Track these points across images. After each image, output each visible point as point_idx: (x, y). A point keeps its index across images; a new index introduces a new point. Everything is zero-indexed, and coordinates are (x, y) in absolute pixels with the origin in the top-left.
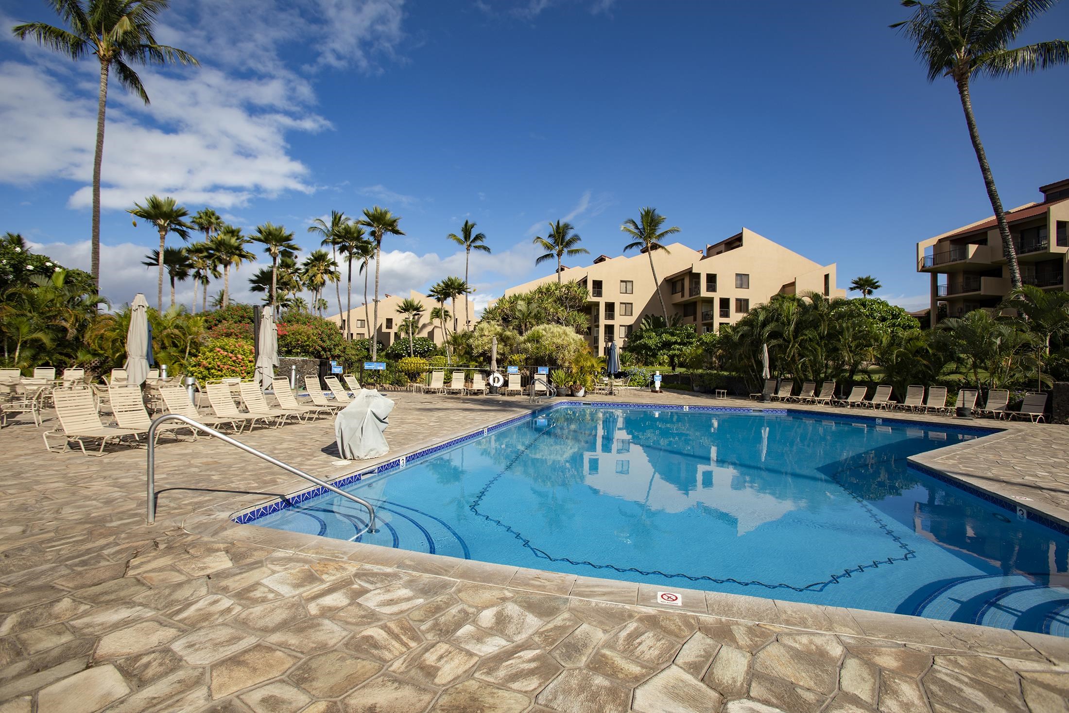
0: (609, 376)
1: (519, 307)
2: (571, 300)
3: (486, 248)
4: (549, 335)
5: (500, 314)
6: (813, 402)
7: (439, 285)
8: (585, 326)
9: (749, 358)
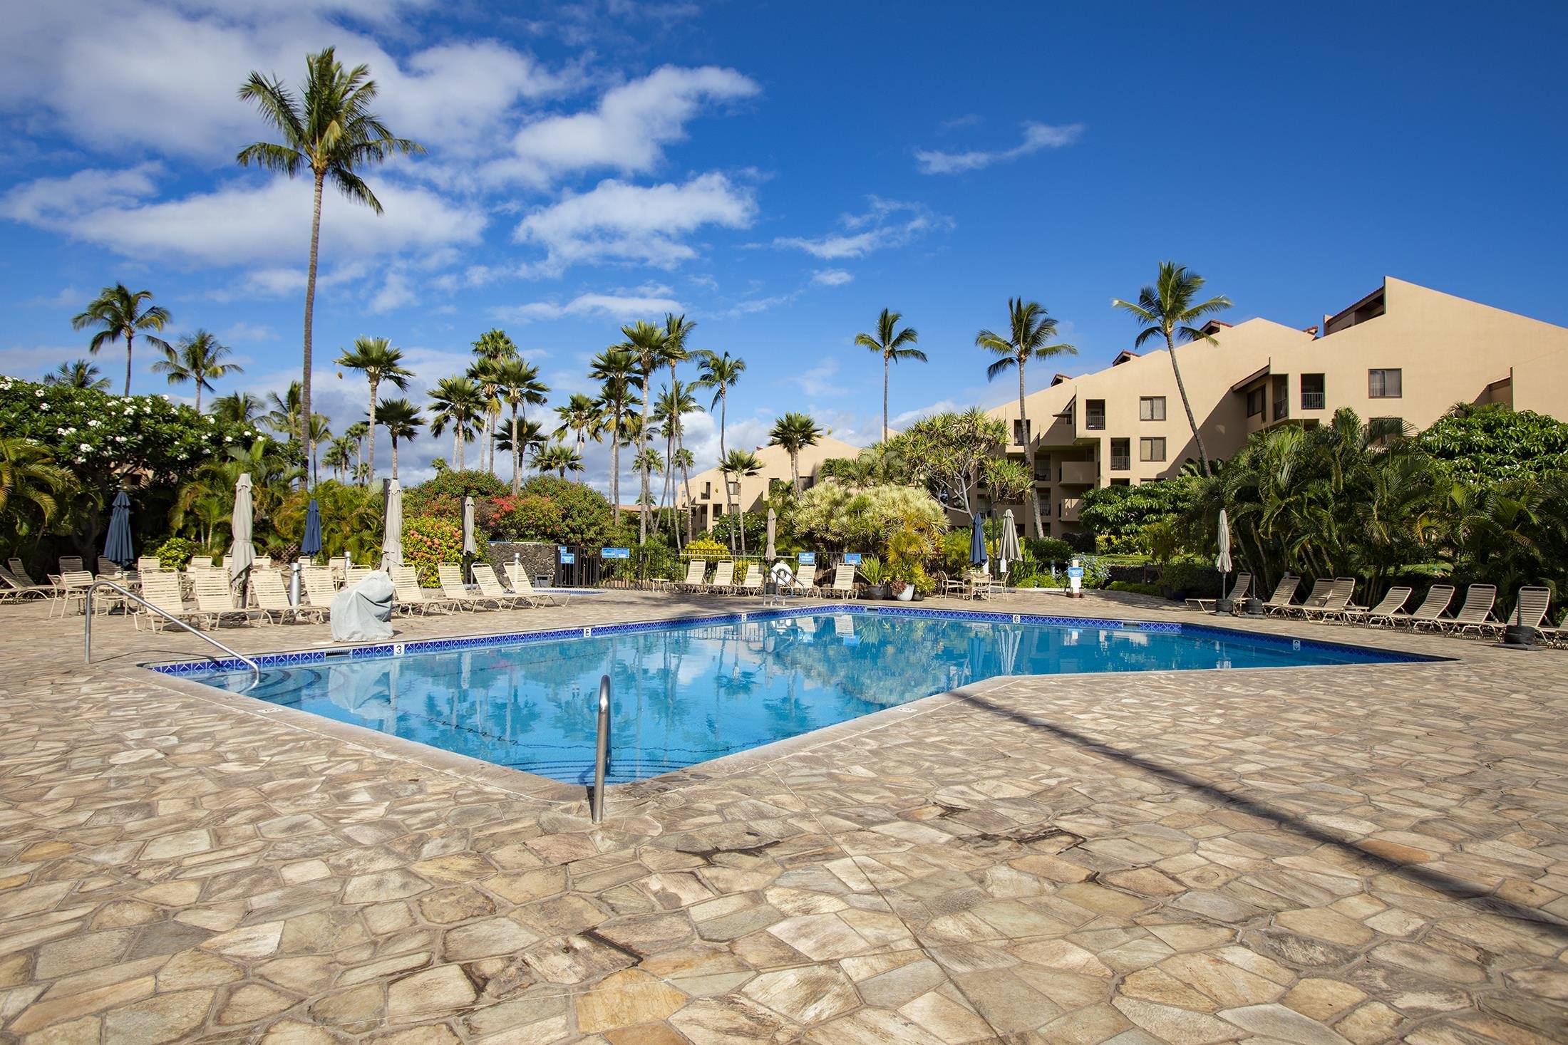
3: (917, 354)
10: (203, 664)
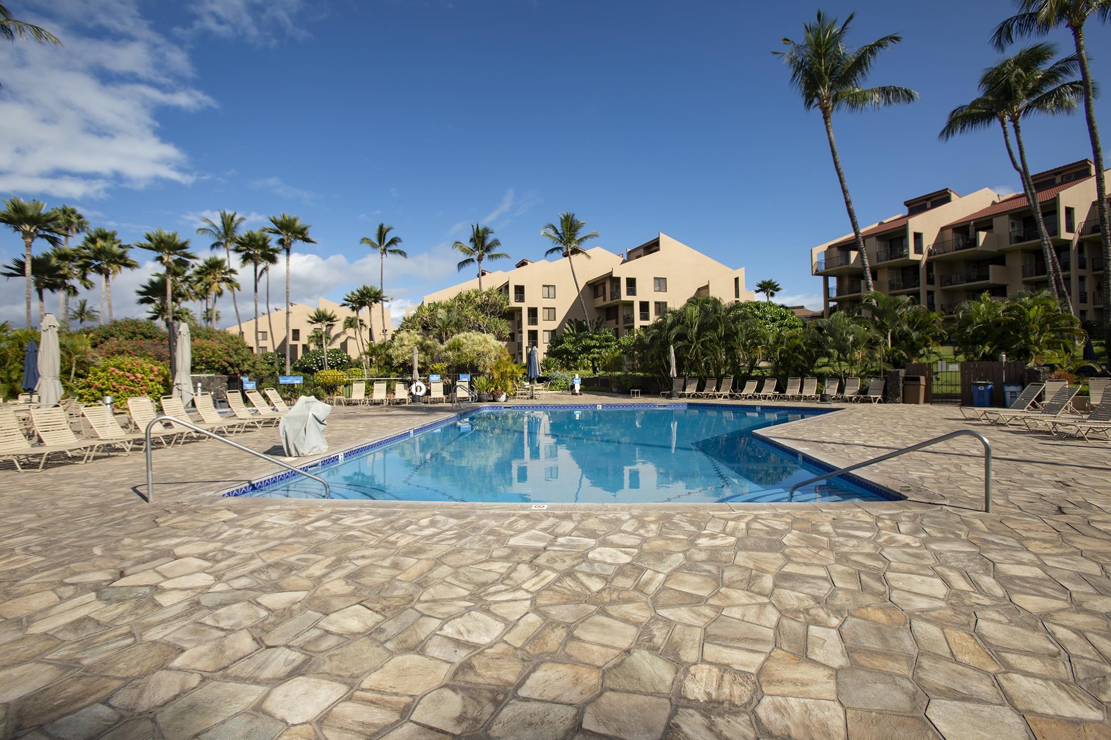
0: (531, 381)
1: (439, 316)
2: (491, 306)
3: (401, 253)
4: (470, 343)
5: (420, 323)
6: (714, 397)
7: (353, 294)
8: (507, 332)
9: (660, 359)
10: (246, 488)
